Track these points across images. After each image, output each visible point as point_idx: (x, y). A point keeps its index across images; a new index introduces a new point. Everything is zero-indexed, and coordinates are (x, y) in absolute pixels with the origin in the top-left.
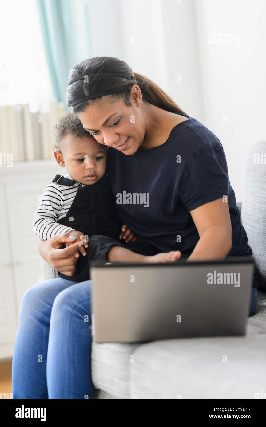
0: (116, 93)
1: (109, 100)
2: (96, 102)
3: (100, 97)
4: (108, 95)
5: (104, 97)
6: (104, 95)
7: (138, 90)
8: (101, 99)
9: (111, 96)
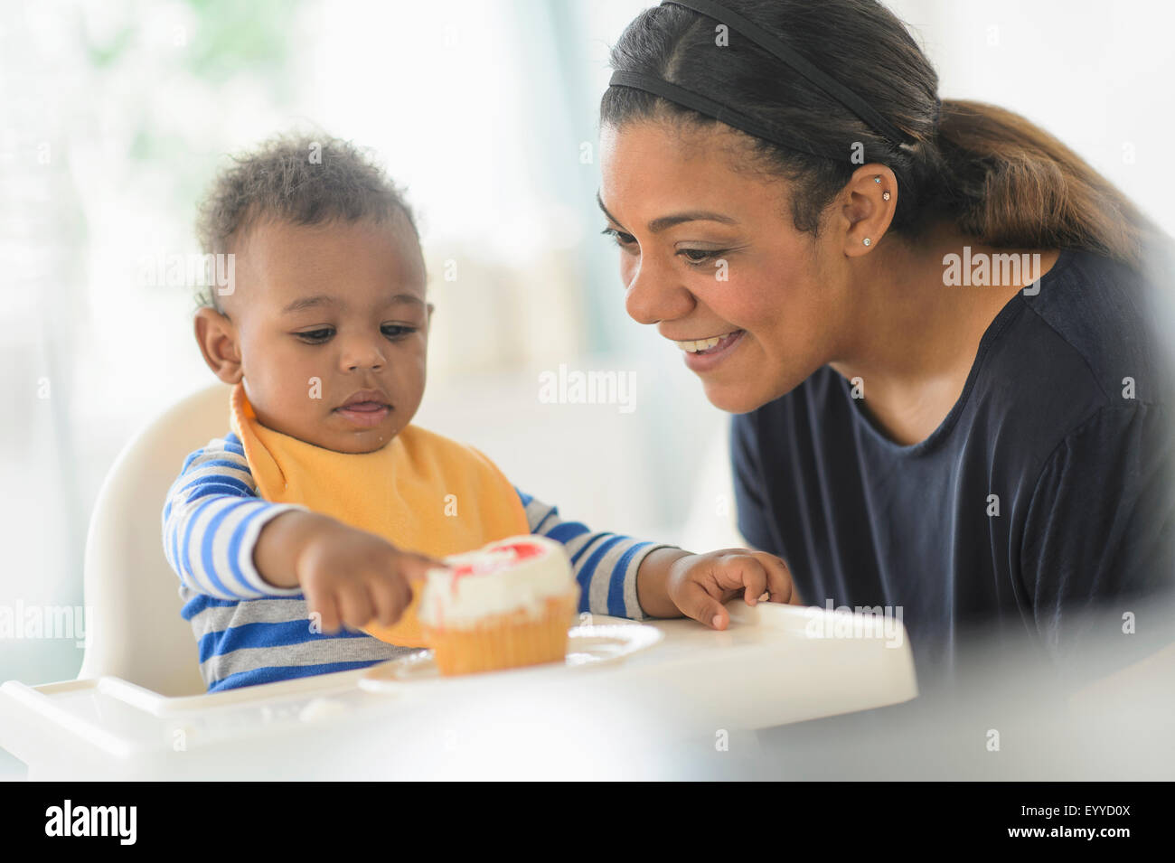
0: (779, 146)
1: (733, 151)
2: (679, 127)
3: (706, 118)
4: (740, 132)
5: (721, 127)
6: (725, 121)
7: (887, 197)
8: (704, 128)
9: (752, 141)
